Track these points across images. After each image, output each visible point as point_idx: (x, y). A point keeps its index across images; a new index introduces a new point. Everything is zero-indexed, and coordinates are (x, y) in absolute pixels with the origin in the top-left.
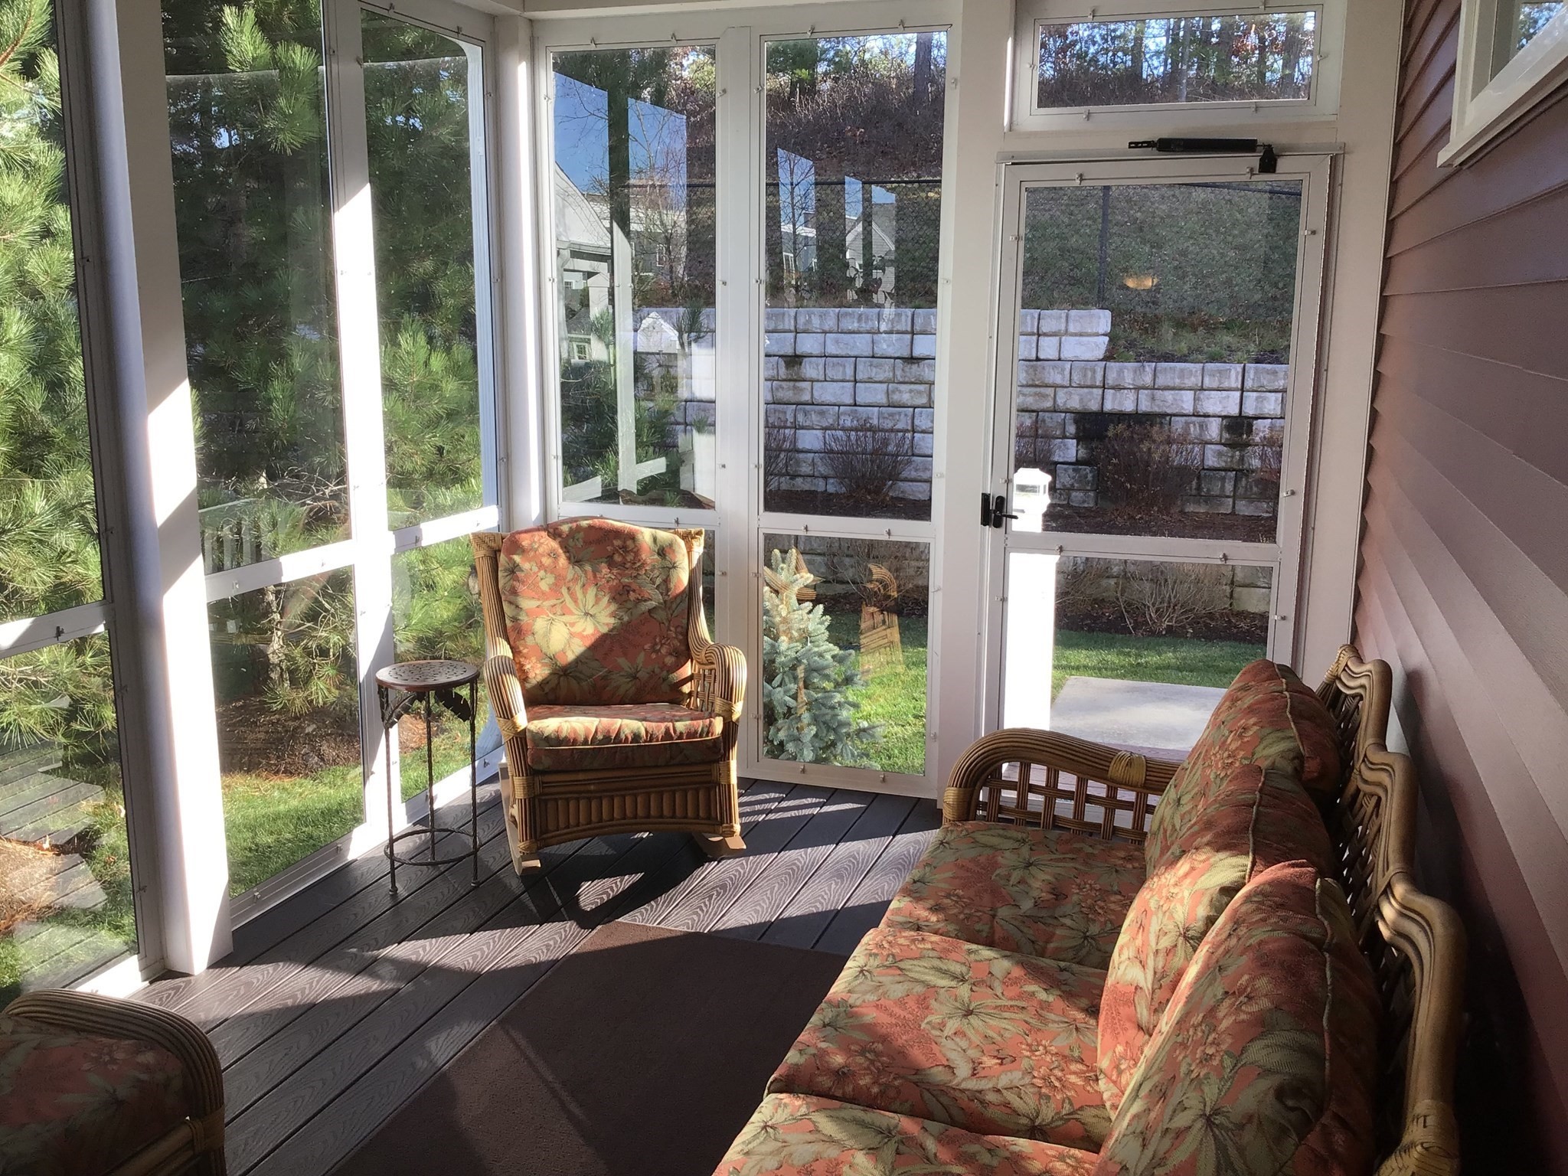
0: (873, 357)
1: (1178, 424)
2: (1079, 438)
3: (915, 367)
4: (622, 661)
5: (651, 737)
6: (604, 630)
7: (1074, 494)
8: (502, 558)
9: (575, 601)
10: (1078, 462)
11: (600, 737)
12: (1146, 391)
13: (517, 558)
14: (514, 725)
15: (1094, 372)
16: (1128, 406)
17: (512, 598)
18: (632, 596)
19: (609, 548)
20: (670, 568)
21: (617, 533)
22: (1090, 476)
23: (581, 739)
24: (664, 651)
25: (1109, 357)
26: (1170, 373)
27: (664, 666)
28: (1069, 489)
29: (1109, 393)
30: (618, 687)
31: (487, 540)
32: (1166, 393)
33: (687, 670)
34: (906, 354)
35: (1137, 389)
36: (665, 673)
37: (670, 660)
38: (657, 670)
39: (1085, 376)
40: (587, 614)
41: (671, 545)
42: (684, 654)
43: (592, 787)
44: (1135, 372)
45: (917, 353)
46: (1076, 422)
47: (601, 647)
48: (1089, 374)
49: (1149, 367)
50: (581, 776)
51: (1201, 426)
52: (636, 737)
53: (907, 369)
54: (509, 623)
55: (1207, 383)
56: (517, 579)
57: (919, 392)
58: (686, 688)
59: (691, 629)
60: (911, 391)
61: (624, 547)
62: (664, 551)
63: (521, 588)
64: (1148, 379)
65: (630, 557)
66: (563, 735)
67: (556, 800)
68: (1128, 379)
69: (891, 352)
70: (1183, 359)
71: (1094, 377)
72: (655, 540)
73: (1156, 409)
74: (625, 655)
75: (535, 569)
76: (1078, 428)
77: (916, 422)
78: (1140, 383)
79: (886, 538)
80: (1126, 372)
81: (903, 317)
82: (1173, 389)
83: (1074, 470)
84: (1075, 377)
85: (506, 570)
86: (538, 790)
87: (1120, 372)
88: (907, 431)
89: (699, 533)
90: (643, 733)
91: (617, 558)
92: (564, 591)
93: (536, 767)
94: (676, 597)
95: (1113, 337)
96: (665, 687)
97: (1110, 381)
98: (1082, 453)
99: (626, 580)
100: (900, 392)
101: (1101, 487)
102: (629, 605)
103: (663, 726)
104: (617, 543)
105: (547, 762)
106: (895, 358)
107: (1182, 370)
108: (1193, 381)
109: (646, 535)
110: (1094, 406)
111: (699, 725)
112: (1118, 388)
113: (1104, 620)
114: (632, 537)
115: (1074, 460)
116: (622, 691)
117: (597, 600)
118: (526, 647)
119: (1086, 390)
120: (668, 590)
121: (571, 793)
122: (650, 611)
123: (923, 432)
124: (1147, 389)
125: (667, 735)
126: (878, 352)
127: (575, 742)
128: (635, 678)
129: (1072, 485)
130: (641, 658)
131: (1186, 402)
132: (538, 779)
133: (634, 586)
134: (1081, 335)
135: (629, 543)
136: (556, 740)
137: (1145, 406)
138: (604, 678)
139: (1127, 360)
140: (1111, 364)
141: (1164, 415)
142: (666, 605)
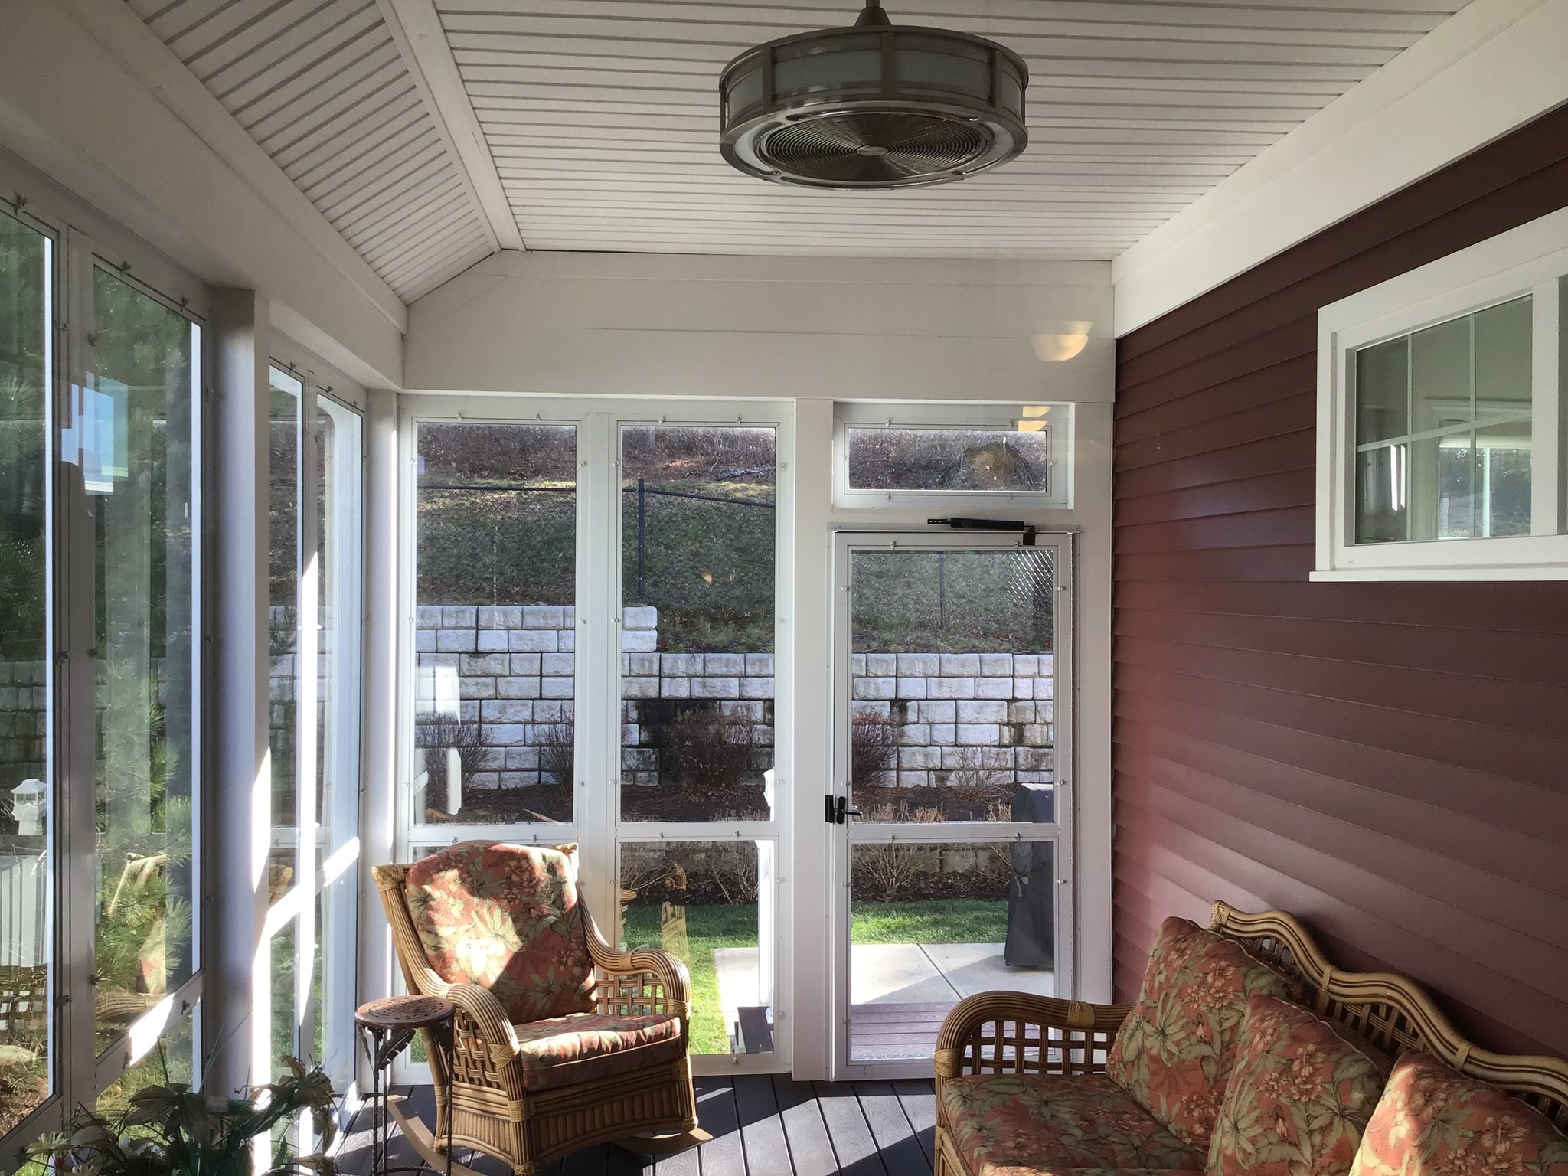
0: (437, 652)
1: (727, 709)
2: (640, 723)
3: (481, 661)
4: (536, 978)
5: (627, 1045)
6: (515, 949)
7: (639, 774)
8: (411, 889)
9: (486, 925)
10: (641, 745)
11: (585, 1050)
12: (698, 679)
13: (427, 888)
14: (511, 1050)
15: (651, 662)
16: (683, 692)
17: (429, 927)
18: (534, 913)
19: (507, 869)
20: (558, 884)
21: (511, 855)
22: (653, 757)
23: (570, 1054)
24: (570, 962)
25: (662, 647)
26: (717, 662)
27: (573, 978)
28: (634, 770)
29: (666, 681)
30: (535, 1003)
31: (391, 873)
32: (715, 680)
33: (591, 980)
34: (472, 648)
35: (690, 677)
36: (575, 984)
37: (577, 971)
38: (568, 982)
39: (643, 666)
40: (497, 935)
41: (559, 862)
42: (587, 964)
43: (577, 1101)
44: (687, 662)
45: (481, 648)
46: (637, 708)
47: (516, 965)
48: (647, 664)
49: (699, 657)
50: (567, 1092)
51: (747, 709)
52: (615, 1046)
53: (472, 663)
54: (430, 952)
55: (749, 671)
56: (431, 908)
57: (486, 685)
58: (594, 997)
59: (588, 936)
60: (477, 684)
61: (519, 867)
62: (552, 868)
63: (436, 916)
64: (699, 668)
65: (526, 876)
66: (555, 1053)
67: (547, 1118)
68: (682, 669)
69: (455, 647)
70: (725, 650)
71: (651, 667)
72: (544, 858)
73: (707, 695)
74: (537, 972)
75: (445, 897)
76: (639, 714)
77: (484, 714)
78: (692, 672)
79: (735, 838)
80: (678, 661)
81: (468, 614)
82: (721, 676)
83: (638, 752)
84: (634, 667)
85: (418, 901)
86: (533, 1111)
87: (675, 661)
88: (475, 722)
89: (574, 848)
90: (620, 1042)
91: (515, 878)
92: (473, 914)
93: (533, 1088)
94: (571, 911)
95: (660, 630)
96: (577, 998)
97: (666, 670)
98: (645, 736)
99: (525, 899)
100: (466, 685)
101: (666, 767)
102: (532, 922)
103: (634, 1033)
104: (513, 863)
105: (542, 1082)
106: (460, 653)
107: (728, 660)
108: (738, 669)
109: (536, 855)
110: (653, 693)
111: (662, 1027)
112: (673, 676)
113: (702, 892)
114: (525, 857)
115: (637, 743)
116: (539, 1006)
117: (503, 923)
118: (452, 974)
119: (644, 678)
120: (563, 904)
121: (557, 1109)
122: (551, 926)
123: (492, 723)
124: (698, 676)
125: (639, 1041)
126: (442, 647)
127: (565, 1058)
128: (549, 992)
129: (637, 767)
130: (551, 974)
131: (733, 688)
132: (532, 1100)
133: (533, 905)
134: (636, 629)
135: (524, 862)
136: (549, 1061)
137: (698, 692)
138: (523, 996)
139: (679, 652)
140: (665, 655)
141: (715, 700)
142: (564, 918)
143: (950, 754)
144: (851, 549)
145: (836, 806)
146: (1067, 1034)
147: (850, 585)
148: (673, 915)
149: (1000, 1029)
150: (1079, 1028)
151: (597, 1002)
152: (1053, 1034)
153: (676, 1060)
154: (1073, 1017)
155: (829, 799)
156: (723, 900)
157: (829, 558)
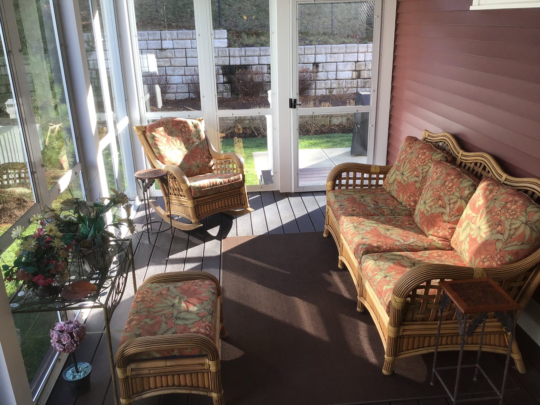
0: (148, 49)
1: (254, 68)
2: (223, 75)
3: (164, 52)
4: (193, 162)
5: (225, 183)
6: (186, 153)
7: (224, 93)
8: (148, 134)
9: (175, 145)
10: (224, 83)
11: (211, 185)
12: (243, 57)
13: (153, 133)
14: (187, 185)
15: (226, 51)
16: (238, 63)
17: (156, 147)
18: (191, 141)
19: (180, 127)
20: (198, 132)
21: (181, 122)
22: (229, 87)
23: (207, 186)
24: (204, 157)
25: (229, 46)
26: (250, 51)
27: (206, 162)
28: (222, 92)
29: (231, 58)
30: (194, 171)
31: (140, 128)
32: (249, 58)
33: (212, 163)
34: (160, 47)
35: (240, 57)
36: (207, 164)
37: (207, 160)
38: (204, 164)
39: (223, 53)
40: (179, 149)
41: (198, 124)
42: (210, 157)
43: (210, 200)
44: (239, 51)
45: (164, 47)
46: (222, 69)
47: (186, 158)
48: (224, 52)
49: (243, 49)
50: (207, 198)
51: (261, 68)
52: (221, 183)
53: (161, 53)
54: (157, 155)
55: (262, 54)
56: (156, 140)
57: (167, 61)
58: (213, 168)
59: (210, 149)
60: (163, 61)
61: (184, 126)
62: (196, 126)
63: (158, 143)
64: (243, 53)
65: (187, 129)
66: (202, 186)
67: (201, 206)
68: (237, 54)
69: (154, 47)
70: (252, 46)
71: (226, 54)
72: (192, 123)
73: (247, 63)
74: (194, 160)
75: (160, 136)
76: (223, 71)
77: (167, 72)
78: (241, 55)
79: (258, 115)
80: (236, 51)
81: (157, 34)
82: (252, 56)
83: (223, 85)
84: (220, 54)
85: (151, 138)
86: (196, 204)
87: (234, 51)
88: (164, 76)
89: (203, 119)
90: (223, 182)
91: (183, 130)
92: (170, 142)
93: (196, 197)
94: (203, 141)
95: (228, 39)
96: (207, 169)
97: (231, 55)
98: (225, 80)
99: (187, 137)
100: (160, 61)
101: (233, 91)
102: (190, 144)
103: (227, 179)
104: (182, 125)
105: (198, 195)
106: (156, 49)
107: (254, 50)
108: (257, 53)
109: (190, 122)
110: (227, 63)
111: (236, 177)
112: (234, 57)
113: (248, 134)
114: (186, 123)
115: (223, 82)
116: (195, 172)
117: (181, 144)
118: (165, 162)
119: (224, 58)
120: (200, 138)
121: (204, 203)
122: (197, 146)
123: (170, 75)
124: (243, 56)
125: (229, 181)
126: (149, 47)
127: (205, 187)
128: (198, 167)
129: (223, 91)
130: (198, 161)
131: (256, 60)
132: (195, 200)
133: (190, 138)
134: (220, 39)
135: (185, 124)
136: (200, 189)
137: (243, 63)
138: (189, 168)
139: (235, 47)
140: (231, 49)
141: (249, 65)
142: (201, 143)
143: (334, 83)
144: (298, 3)
145: (293, 102)
146: (370, 175)
147: (298, 18)
148: (238, 141)
149: (348, 175)
150: (374, 173)
151: (214, 170)
152: (366, 175)
153: (241, 187)
154: (372, 170)
155: (291, 100)
156: (255, 136)
157: (290, 7)
